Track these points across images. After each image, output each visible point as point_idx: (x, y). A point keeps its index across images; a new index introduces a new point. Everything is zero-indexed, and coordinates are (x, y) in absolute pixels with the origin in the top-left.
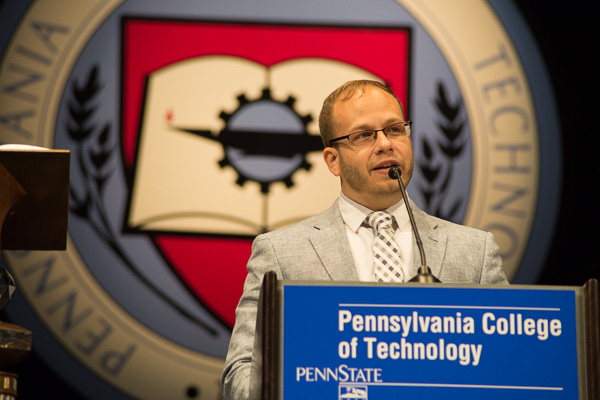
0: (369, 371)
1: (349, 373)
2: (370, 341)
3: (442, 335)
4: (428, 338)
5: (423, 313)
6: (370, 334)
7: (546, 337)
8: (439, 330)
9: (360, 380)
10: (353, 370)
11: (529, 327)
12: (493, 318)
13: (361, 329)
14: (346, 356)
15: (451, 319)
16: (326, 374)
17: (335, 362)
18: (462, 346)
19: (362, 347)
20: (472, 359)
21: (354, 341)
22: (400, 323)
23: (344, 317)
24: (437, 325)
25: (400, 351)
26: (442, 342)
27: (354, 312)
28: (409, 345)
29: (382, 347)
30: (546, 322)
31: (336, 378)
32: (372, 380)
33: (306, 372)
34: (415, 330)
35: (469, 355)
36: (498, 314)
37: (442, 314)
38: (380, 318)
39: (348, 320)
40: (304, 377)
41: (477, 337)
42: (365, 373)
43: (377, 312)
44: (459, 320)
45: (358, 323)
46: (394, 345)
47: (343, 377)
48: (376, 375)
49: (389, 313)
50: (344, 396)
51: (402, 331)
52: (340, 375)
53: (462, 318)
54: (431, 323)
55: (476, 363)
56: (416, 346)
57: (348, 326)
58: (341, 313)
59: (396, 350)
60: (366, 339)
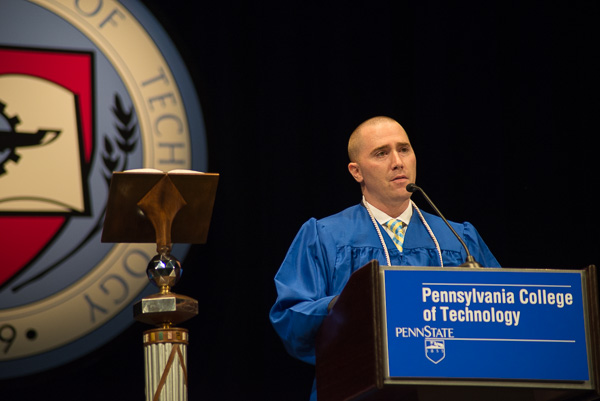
0: (445, 330)
1: (431, 331)
2: (444, 309)
3: (493, 305)
4: (484, 307)
5: (479, 289)
6: (444, 304)
7: (562, 306)
8: (491, 301)
9: (439, 336)
10: (434, 329)
11: (551, 298)
12: (526, 293)
13: (438, 300)
14: (429, 319)
15: (499, 294)
16: (416, 332)
17: (421, 324)
18: (507, 312)
19: (439, 313)
20: (514, 321)
21: (434, 308)
22: (464, 296)
23: (426, 293)
24: (490, 298)
25: (465, 316)
26: (493, 309)
27: (433, 289)
28: (471, 312)
29: (452, 314)
30: (562, 295)
31: (422, 335)
32: (447, 336)
33: (402, 330)
34: (475, 301)
35: (512, 318)
36: (530, 290)
37: (492, 290)
38: (451, 293)
39: (429, 295)
40: (400, 335)
41: (516, 306)
42: (442, 331)
43: (448, 289)
44: (504, 294)
45: (435, 296)
46: (461, 312)
47: (428, 334)
48: (450, 333)
49: (456, 289)
50: (429, 347)
51: (465, 302)
52: (425, 333)
53: (506, 293)
54: (485, 297)
55: (516, 324)
56: (476, 312)
57: (429, 298)
58: (424, 289)
59: (462, 316)
60: (441, 308)
